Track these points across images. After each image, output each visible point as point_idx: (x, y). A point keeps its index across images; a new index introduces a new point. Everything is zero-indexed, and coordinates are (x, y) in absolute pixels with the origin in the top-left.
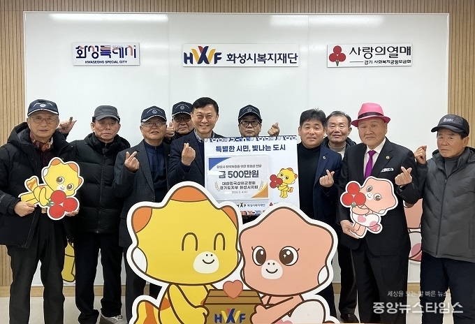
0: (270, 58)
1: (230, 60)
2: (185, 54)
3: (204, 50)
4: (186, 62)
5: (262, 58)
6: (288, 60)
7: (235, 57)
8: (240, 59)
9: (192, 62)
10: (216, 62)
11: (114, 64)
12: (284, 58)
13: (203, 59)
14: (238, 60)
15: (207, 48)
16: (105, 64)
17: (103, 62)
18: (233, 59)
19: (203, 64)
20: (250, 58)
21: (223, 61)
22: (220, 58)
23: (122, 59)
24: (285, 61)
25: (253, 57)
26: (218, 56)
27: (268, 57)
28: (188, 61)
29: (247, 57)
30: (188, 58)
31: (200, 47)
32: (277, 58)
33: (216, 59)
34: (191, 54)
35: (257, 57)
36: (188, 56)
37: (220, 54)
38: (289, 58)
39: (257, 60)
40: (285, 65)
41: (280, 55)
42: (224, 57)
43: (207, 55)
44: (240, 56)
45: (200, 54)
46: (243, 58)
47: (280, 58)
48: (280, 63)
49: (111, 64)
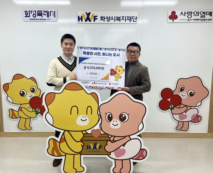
0: (123, 19)
1: (102, 20)
2: (79, 17)
3: (88, 14)
4: (79, 21)
5: (118, 19)
6: (132, 20)
7: (104, 18)
8: (107, 19)
9: (82, 21)
10: (94, 21)
11: (44, 21)
12: (130, 19)
13: (88, 19)
14: (106, 20)
15: (90, 13)
16: (39, 20)
17: (38, 19)
18: (103, 19)
19: (88, 22)
20: (112, 19)
21: (98, 20)
22: (97, 19)
23: (48, 18)
24: (130, 21)
25: (114, 18)
26: (96, 18)
27: (121, 18)
28: (80, 20)
29: (111, 18)
30: (80, 19)
31: (86, 13)
32: (126, 19)
33: (95, 19)
34: (82, 16)
35: (116, 18)
36: (80, 17)
37: (97, 16)
38: (133, 19)
39: (116, 20)
40: (130, 22)
41: (128, 17)
42: (99, 18)
43: (90, 17)
44: (107, 18)
45: (86, 17)
46: (109, 19)
47: (128, 19)
48: (128, 21)
49: (43, 21)
